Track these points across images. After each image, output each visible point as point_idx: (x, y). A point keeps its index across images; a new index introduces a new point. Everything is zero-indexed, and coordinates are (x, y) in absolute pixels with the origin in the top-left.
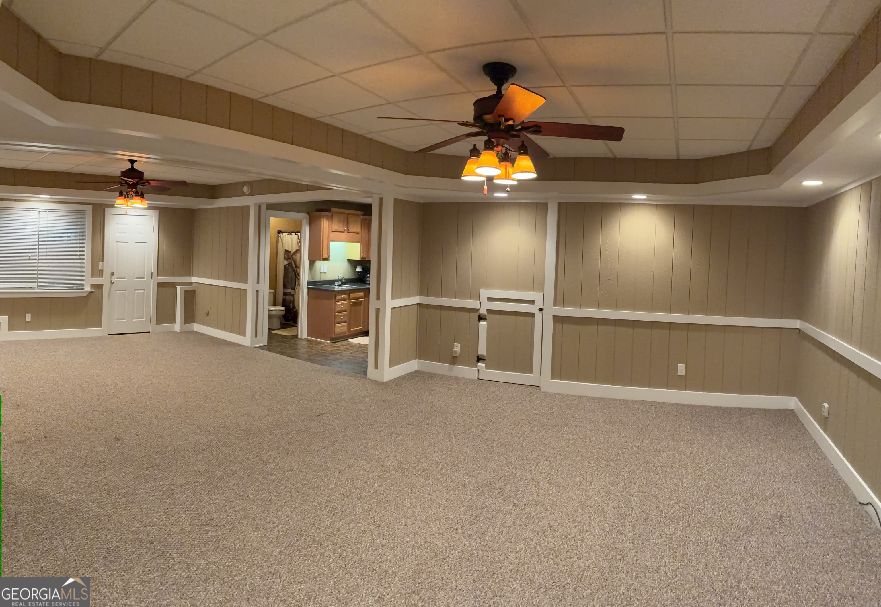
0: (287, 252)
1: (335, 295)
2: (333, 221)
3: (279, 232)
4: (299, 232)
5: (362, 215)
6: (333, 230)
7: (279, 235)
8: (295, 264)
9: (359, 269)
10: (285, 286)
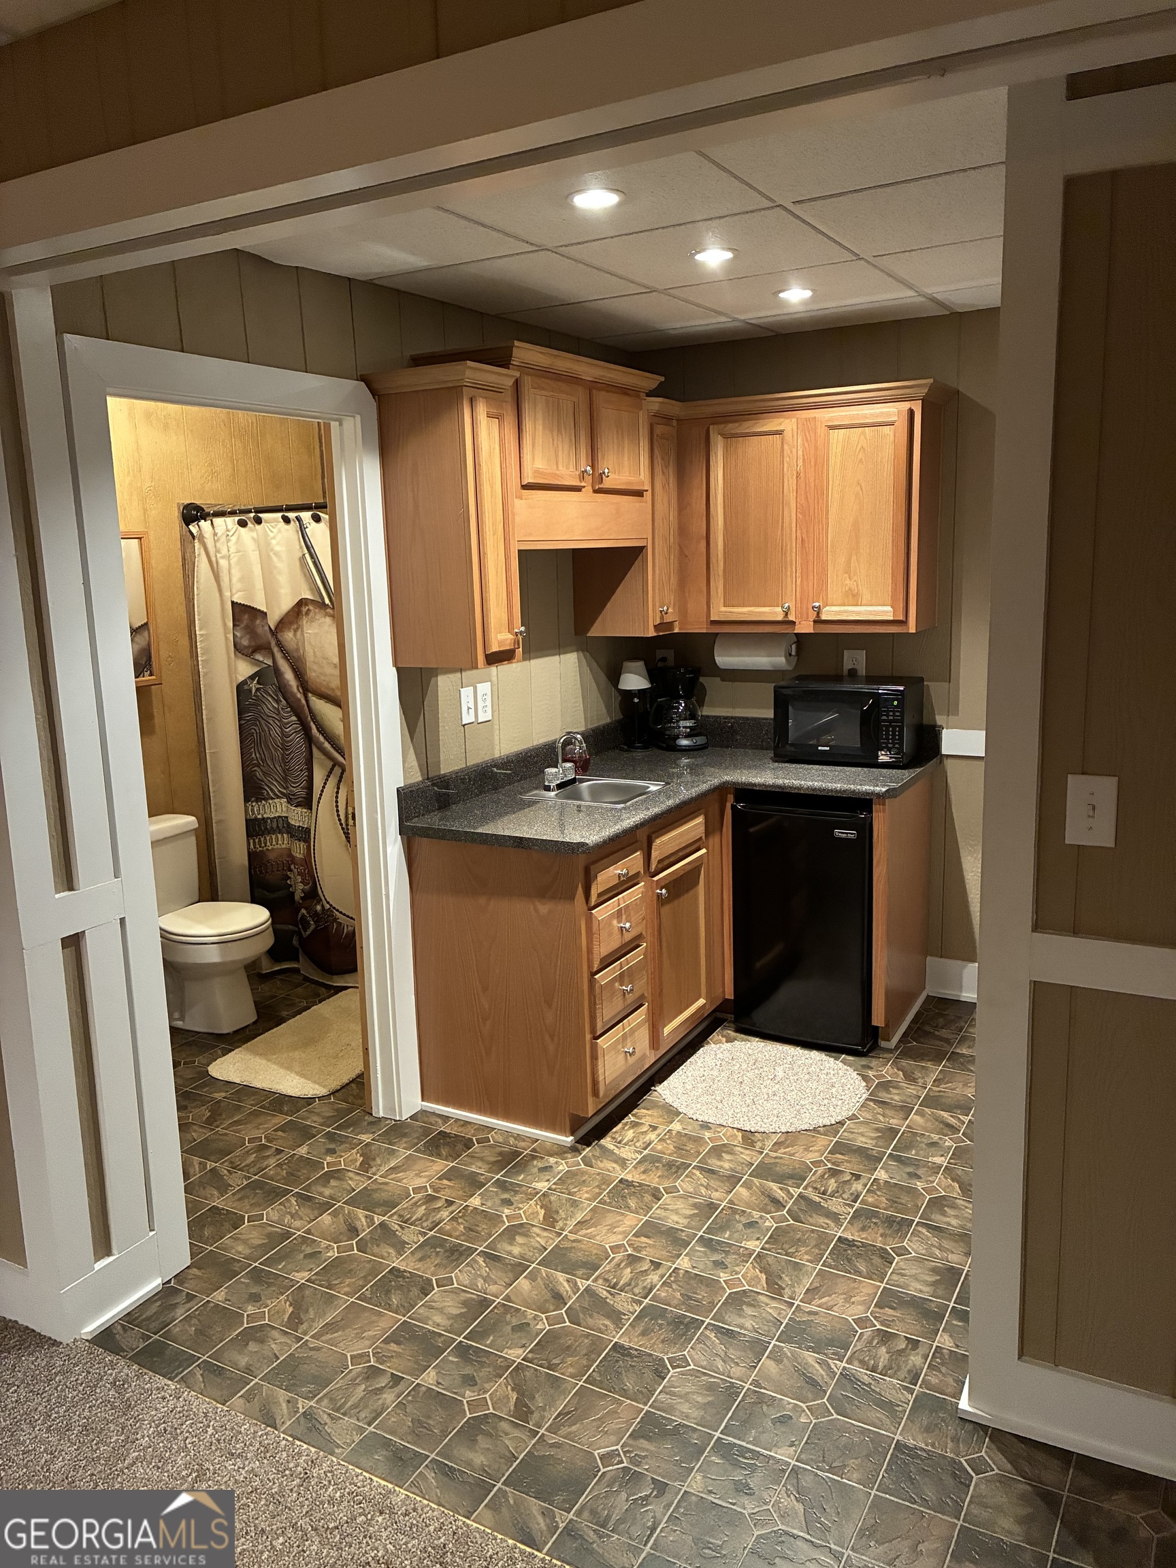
0: (244, 614)
1: (587, 870)
2: (528, 425)
3: (193, 514)
4: (322, 507)
5: (651, 394)
6: (529, 479)
7: (193, 528)
8: (299, 674)
9: (634, 681)
10: (253, 790)
